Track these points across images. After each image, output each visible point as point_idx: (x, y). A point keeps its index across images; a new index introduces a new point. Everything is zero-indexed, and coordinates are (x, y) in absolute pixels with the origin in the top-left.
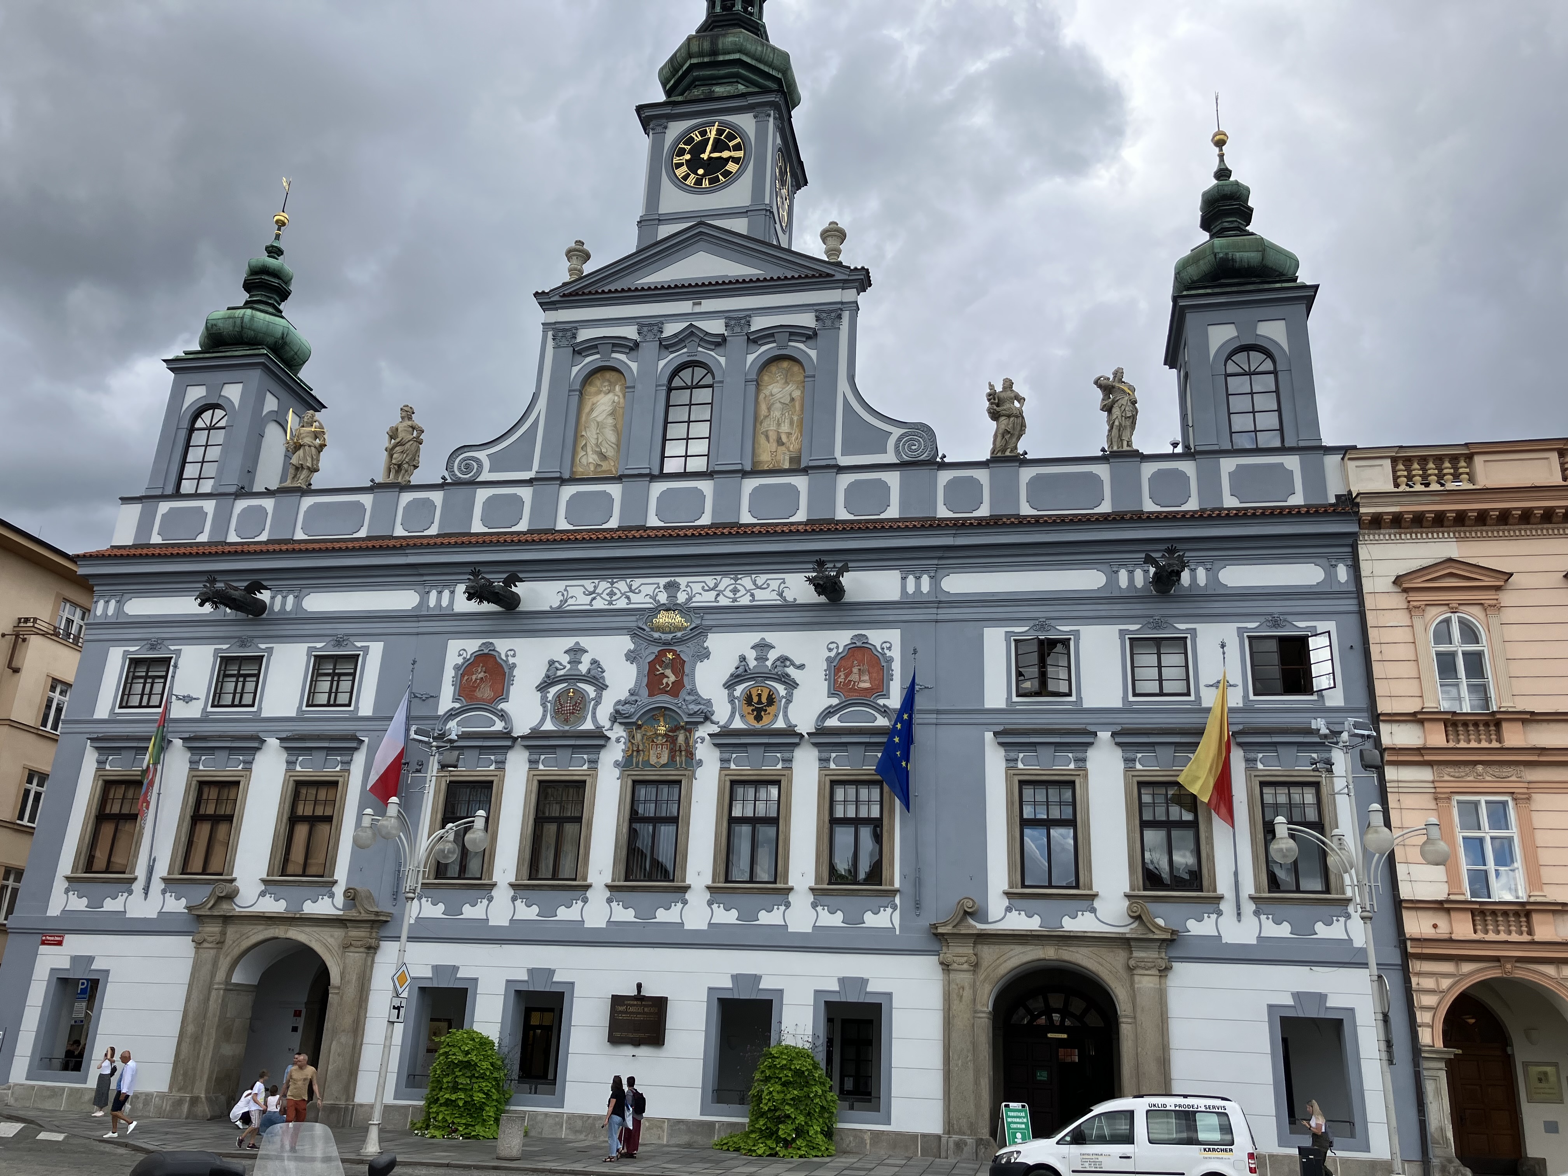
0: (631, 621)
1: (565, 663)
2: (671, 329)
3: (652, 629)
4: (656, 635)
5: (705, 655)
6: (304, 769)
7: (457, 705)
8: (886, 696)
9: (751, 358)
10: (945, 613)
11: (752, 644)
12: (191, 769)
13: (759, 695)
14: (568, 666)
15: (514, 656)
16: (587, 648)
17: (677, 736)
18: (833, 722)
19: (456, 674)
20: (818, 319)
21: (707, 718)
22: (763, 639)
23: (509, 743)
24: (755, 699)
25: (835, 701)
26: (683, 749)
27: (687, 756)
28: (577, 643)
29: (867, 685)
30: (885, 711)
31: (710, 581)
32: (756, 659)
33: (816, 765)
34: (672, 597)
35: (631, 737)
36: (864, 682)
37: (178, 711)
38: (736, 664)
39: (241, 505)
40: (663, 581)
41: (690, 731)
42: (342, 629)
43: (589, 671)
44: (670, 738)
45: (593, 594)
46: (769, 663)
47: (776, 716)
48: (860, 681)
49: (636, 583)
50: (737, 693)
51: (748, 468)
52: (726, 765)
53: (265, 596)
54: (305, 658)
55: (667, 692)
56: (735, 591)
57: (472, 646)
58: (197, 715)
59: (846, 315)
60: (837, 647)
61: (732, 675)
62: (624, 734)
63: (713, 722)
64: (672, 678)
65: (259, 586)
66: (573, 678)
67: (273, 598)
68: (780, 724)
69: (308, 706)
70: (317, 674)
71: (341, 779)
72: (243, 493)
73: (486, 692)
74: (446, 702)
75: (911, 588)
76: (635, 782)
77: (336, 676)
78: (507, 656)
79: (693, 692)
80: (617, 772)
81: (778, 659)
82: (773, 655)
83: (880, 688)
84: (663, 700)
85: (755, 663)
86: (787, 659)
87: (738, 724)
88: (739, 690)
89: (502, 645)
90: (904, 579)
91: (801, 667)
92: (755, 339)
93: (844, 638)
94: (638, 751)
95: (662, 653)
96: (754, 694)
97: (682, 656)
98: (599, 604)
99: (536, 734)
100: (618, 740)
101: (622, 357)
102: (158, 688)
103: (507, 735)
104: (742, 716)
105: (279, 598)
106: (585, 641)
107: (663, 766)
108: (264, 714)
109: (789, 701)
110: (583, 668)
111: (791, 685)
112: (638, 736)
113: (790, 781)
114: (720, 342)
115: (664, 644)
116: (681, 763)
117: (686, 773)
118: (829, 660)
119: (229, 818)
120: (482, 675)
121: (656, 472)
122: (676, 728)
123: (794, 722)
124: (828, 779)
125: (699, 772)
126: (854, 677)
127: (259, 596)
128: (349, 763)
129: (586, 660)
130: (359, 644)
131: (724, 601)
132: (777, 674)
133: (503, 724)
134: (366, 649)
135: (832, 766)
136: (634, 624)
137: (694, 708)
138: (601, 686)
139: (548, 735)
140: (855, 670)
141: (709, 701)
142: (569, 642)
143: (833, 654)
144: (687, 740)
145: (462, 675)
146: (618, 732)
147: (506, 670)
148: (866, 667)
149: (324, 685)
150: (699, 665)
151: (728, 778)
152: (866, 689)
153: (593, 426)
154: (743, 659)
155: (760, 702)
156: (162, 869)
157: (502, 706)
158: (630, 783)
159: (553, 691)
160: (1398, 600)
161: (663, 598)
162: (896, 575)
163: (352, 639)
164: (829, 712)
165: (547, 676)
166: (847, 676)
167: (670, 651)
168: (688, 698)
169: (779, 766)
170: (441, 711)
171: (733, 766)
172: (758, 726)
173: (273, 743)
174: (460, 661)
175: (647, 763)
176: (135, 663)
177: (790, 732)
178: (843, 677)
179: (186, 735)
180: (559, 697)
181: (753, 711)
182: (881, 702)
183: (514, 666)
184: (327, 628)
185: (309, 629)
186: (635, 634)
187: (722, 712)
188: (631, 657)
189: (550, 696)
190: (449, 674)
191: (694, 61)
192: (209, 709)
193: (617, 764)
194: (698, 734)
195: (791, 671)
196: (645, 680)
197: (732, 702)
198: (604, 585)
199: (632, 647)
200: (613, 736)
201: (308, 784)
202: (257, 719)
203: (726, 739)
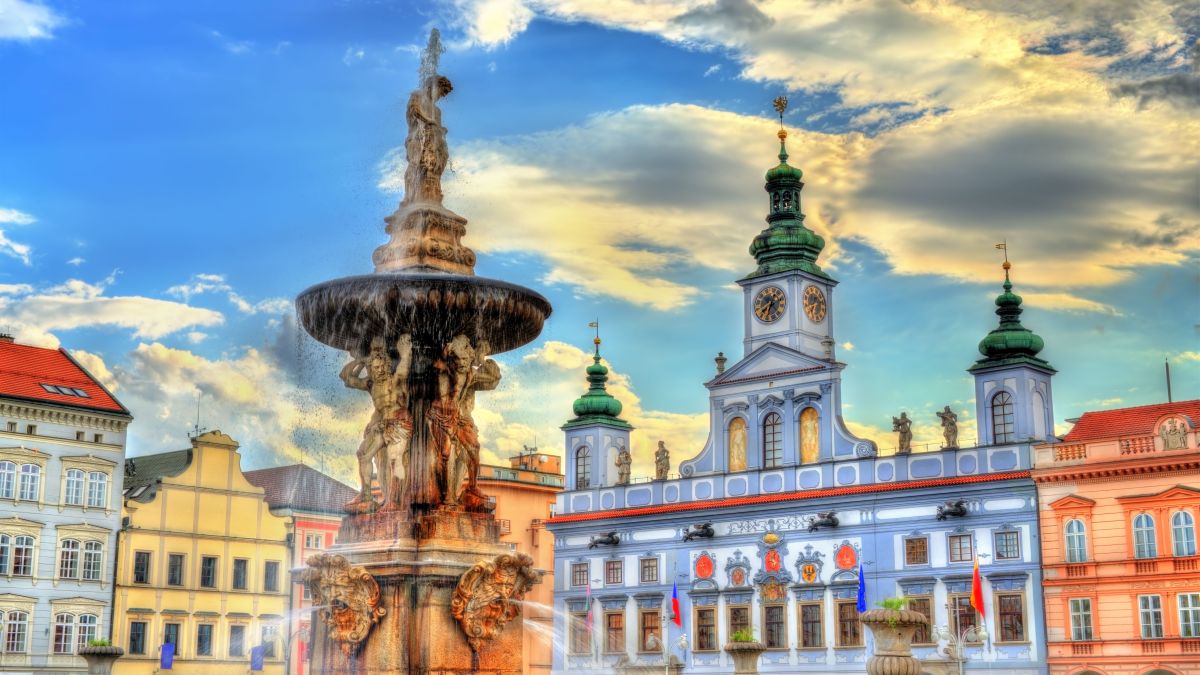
1: (734, 558)
2: (762, 397)
3: (765, 542)
4: (767, 544)
5: (787, 552)
6: (645, 608)
7: (697, 578)
8: (857, 566)
9: (795, 410)
10: (879, 529)
11: (804, 547)
12: (604, 610)
13: (809, 569)
14: (736, 560)
15: (715, 556)
16: (741, 551)
17: (779, 588)
18: (837, 579)
19: (694, 565)
20: (821, 389)
21: (790, 580)
22: (808, 544)
23: (718, 594)
24: (807, 571)
25: (837, 570)
26: (782, 593)
27: (783, 596)
28: (738, 549)
29: (849, 562)
30: (856, 573)
31: (786, 519)
32: (806, 553)
33: (833, 598)
34: (772, 527)
35: (762, 589)
37: (594, 586)
38: (799, 556)
39: (603, 493)
40: (767, 520)
41: (784, 586)
42: (648, 548)
43: (743, 561)
44: (777, 589)
45: (741, 527)
46: (812, 555)
47: (816, 578)
48: (847, 561)
49: (758, 521)
50: (800, 568)
51: (798, 464)
52: (799, 600)
53: (618, 535)
54: (637, 560)
55: (774, 569)
56: (796, 523)
57: (698, 552)
58: (601, 587)
59: (833, 386)
60: (837, 546)
61: (798, 561)
62: (759, 588)
63: (792, 582)
64: (775, 563)
66: (738, 565)
68: (818, 581)
69: (642, 581)
70: (643, 568)
71: (658, 612)
72: (601, 488)
73: (706, 573)
74: (692, 577)
75: (864, 518)
76: (766, 608)
77: (650, 568)
78: (712, 556)
79: (784, 569)
80: (759, 604)
81: (816, 553)
82: (812, 551)
83: (855, 564)
84: (773, 573)
85: (806, 555)
86: (819, 552)
87: (802, 582)
89: (710, 552)
90: (861, 514)
91: (824, 556)
92: (797, 401)
93: (839, 542)
94: (765, 595)
95: (770, 552)
96: (807, 568)
97: (778, 553)
98: (744, 532)
99: (727, 589)
100: (758, 591)
101: (743, 412)
102: (585, 576)
103: (716, 590)
104: (803, 579)
106: (741, 549)
107: (776, 601)
108: (626, 586)
109: (820, 571)
110: (741, 560)
111: (821, 564)
112: (765, 589)
113: (823, 605)
114: (782, 403)
115: (770, 548)
116: (782, 600)
117: (784, 603)
118: (834, 552)
119: (621, 629)
120: (704, 565)
121: (761, 468)
122: (778, 585)
123: (822, 580)
124: (838, 604)
125: (789, 604)
126: (844, 559)
128: (660, 605)
129: (742, 557)
130: (657, 554)
131: (792, 528)
132: (815, 559)
133: (714, 586)
134: (660, 556)
135: (839, 598)
136: (758, 540)
137: (782, 576)
138: (749, 569)
139: (732, 590)
140: (844, 556)
141: (790, 573)
142: (734, 549)
143: (836, 549)
144: (783, 589)
145: (697, 566)
146: (757, 588)
147: (713, 563)
148: (849, 554)
149: (646, 572)
150: (785, 557)
151: (800, 605)
152: (849, 564)
153: (736, 446)
154: (801, 554)
155: (809, 572)
156: (600, 651)
157: (713, 578)
158: (764, 608)
159: (731, 570)
160: (1052, 514)
161: (768, 528)
162: (858, 513)
163: (654, 551)
164: (834, 576)
165: (728, 565)
166: (842, 559)
167: (773, 551)
168: (782, 571)
169: (818, 600)
170: (691, 581)
171: (801, 600)
172: (810, 582)
173: (631, 598)
174: (695, 559)
175: (769, 600)
176: (575, 566)
177: (822, 584)
178: (840, 559)
179: (599, 596)
180: (733, 573)
181: (807, 576)
182: (855, 569)
183: (715, 560)
184: (644, 547)
185: (637, 548)
186: (760, 544)
188: (758, 554)
189: (730, 573)
190: (692, 565)
191: (759, 251)
192: (606, 585)
193: (759, 601)
194: (787, 587)
195: (820, 558)
196: (765, 564)
197: (799, 572)
198: (745, 523)
199: (759, 550)
200: (755, 589)
201: (648, 613)
202: (624, 588)
203: (798, 589)
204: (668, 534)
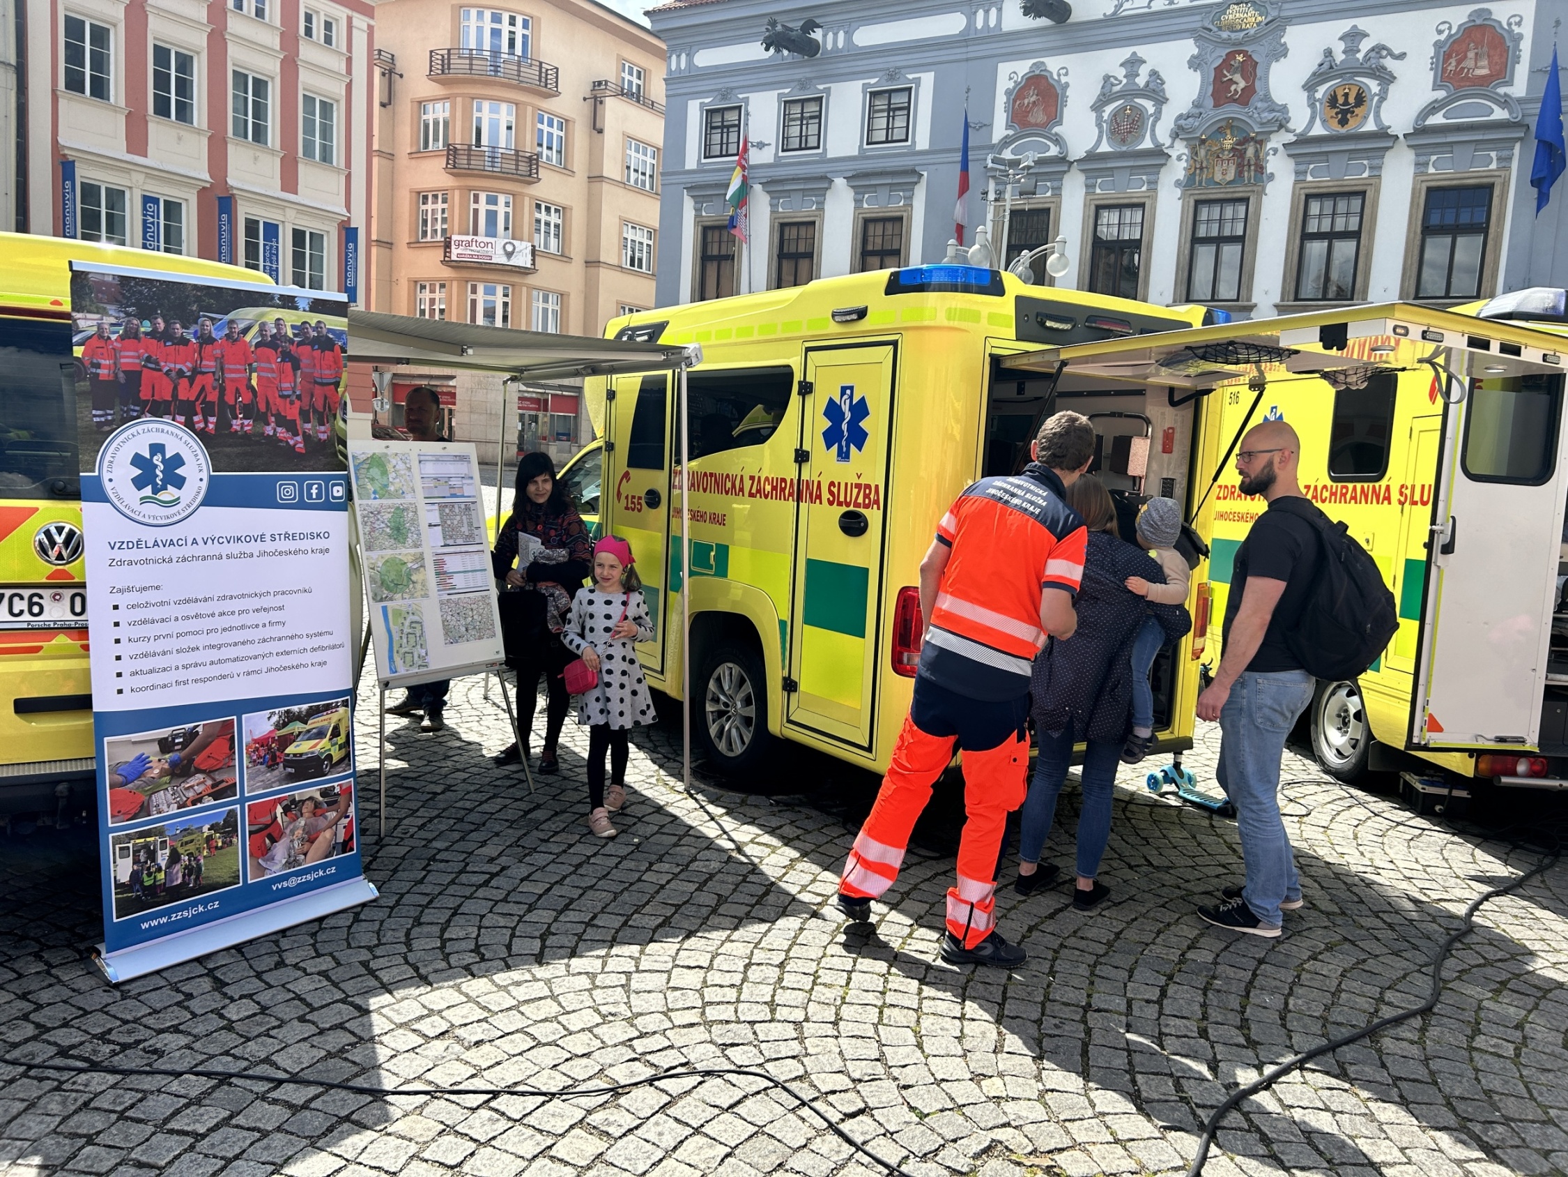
0: (1195, 21)
1: (1121, 77)
3: (1220, 29)
4: (1225, 35)
5: (1282, 52)
6: (871, 206)
7: (1011, 132)
8: (1510, 83)
11: (1340, 34)
12: (772, 212)
13: (1346, 95)
14: (1125, 81)
15: (1066, 74)
16: (1145, 58)
17: (1246, 149)
18: (1437, 119)
19: (1008, 99)
21: (1282, 125)
22: (1355, 26)
23: (1065, 168)
24: (1341, 100)
25: (1441, 94)
26: (1252, 162)
27: (1256, 171)
28: (1134, 53)
29: (1485, 72)
30: (1505, 102)
32: (1344, 52)
33: (1411, 171)
35: (1194, 152)
36: (1483, 67)
37: (755, 157)
38: (1319, 61)
41: (1261, 143)
42: (893, 61)
43: (1147, 84)
44: (1238, 152)
46: (1360, 56)
47: (1366, 118)
48: (1476, 67)
50: (1319, 95)
52: (1301, 178)
53: (817, 35)
54: (861, 95)
55: (1235, 101)
57: (1023, 67)
58: (771, 160)
60: (1450, 28)
61: (1314, 74)
62: (1186, 151)
63: (1288, 131)
64: (1242, 84)
65: (810, 25)
66: (1131, 92)
67: (825, 36)
68: (1370, 126)
69: (868, 144)
70: (872, 111)
71: (905, 214)
73: (1038, 116)
74: (1000, 129)
76: (1197, 203)
77: (891, 111)
78: (1059, 75)
79: (1267, 98)
80: (1178, 192)
81: (1372, 50)
82: (1365, 46)
83: (1502, 73)
84: (1231, 111)
85: (1343, 57)
86: (1384, 48)
87: (1318, 130)
88: (1321, 92)
89: (1054, 64)
91: (1402, 56)
93: (1459, 15)
94: (1201, 168)
95: (1231, 55)
96: (1340, 93)
97: (1255, 57)
98: (1158, 5)
99: (1092, 157)
100: (1179, 158)
102: (733, 137)
103: (1062, 160)
104: (1324, 122)
105: (830, 35)
106: (1142, 51)
107: (1230, 183)
108: (830, 155)
109: (1383, 97)
110: (1141, 81)
111: (1386, 78)
112: (1202, 153)
113: (1378, 191)
115: (1234, 44)
116: (1249, 180)
117: (1255, 188)
118: (1438, 45)
119: (810, 255)
120: (1032, 99)
122: (1246, 140)
123: (1387, 123)
124: (1424, 186)
125: (1270, 188)
126: (1469, 63)
127: (813, 35)
128: (911, 198)
129: (1144, 72)
130: (910, 76)
132: (1370, 68)
133: (1058, 149)
134: (918, 81)
135: (1431, 170)
136: (1199, 24)
137: (1267, 116)
138: (1161, 100)
139: (1104, 157)
140: (1471, 55)
141: (1285, 107)
142: (1125, 53)
143: (1443, 37)
144: (1257, 153)
145: (1015, 101)
146: (1180, 149)
147: (1059, 91)
148: (1485, 49)
149: (881, 123)
150: (1275, 66)
151: (1303, 192)
152: (1483, 77)
154: (1329, 53)
155: (1346, 103)
157: (1056, 129)
158: (1192, 203)
159: (1109, 109)
163: (903, 71)
164: (1432, 108)
165: (1103, 94)
166: (1459, 62)
167: (1239, 52)
168: (1259, 105)
169: (1365, 175)
170: (996, 139)
171: (1309, 178)
172: (1343, 131)
173: (840, 182)
174: (1011, 85)
175: (1211, 181)
176: (711, 113)
177: (1383, 134)
178: (1454, 64)
179: (764, 180)
180: (1115, 115)
181: (1337, 114)
182: (1501, 90)
183: (1067, 85)
184: (880, 63)
185: (863, 64)
186: (1200, 35)
187: (1300, 118)
188: (1194, 63)
189: (1106, 116)
190: (1001, 100)
192: (781, 154)
193: (1178, 183)
194: (1269, 145)
195: (1389, 63)
196: (1211, 89)
197: (1312, 105)
199: (1196, 51)
200: (1174, 154)
201: (875, 220)
202: (824, 160)
203: (1303, 148)
204: (951, 24)
